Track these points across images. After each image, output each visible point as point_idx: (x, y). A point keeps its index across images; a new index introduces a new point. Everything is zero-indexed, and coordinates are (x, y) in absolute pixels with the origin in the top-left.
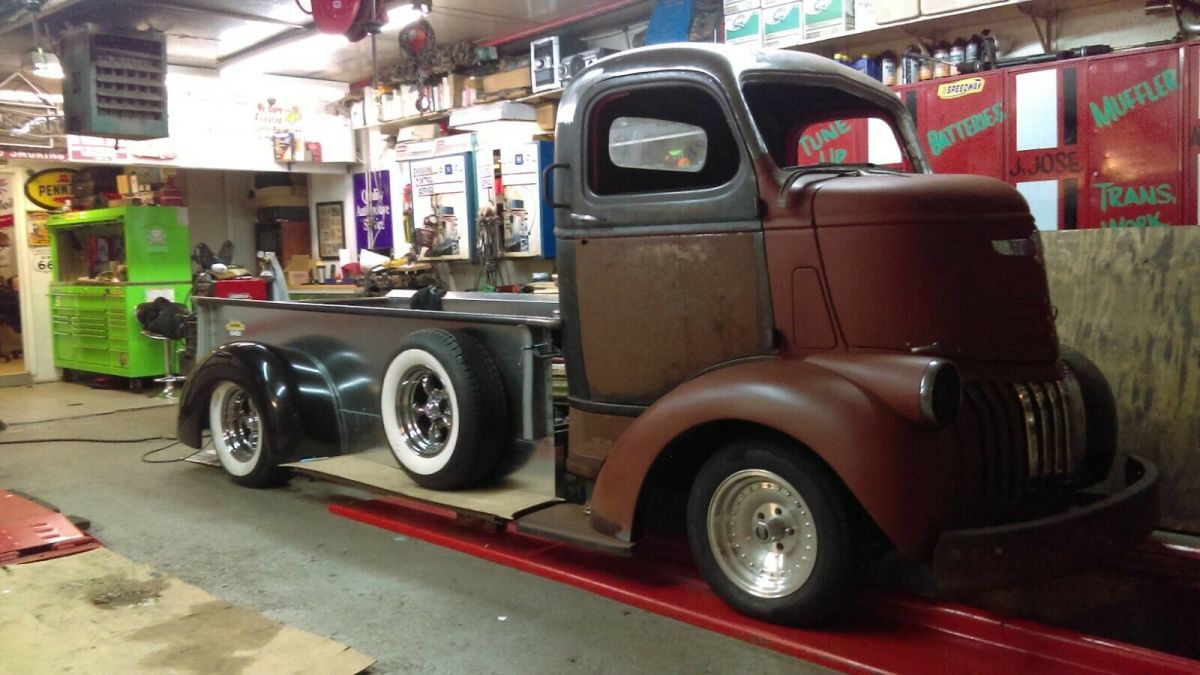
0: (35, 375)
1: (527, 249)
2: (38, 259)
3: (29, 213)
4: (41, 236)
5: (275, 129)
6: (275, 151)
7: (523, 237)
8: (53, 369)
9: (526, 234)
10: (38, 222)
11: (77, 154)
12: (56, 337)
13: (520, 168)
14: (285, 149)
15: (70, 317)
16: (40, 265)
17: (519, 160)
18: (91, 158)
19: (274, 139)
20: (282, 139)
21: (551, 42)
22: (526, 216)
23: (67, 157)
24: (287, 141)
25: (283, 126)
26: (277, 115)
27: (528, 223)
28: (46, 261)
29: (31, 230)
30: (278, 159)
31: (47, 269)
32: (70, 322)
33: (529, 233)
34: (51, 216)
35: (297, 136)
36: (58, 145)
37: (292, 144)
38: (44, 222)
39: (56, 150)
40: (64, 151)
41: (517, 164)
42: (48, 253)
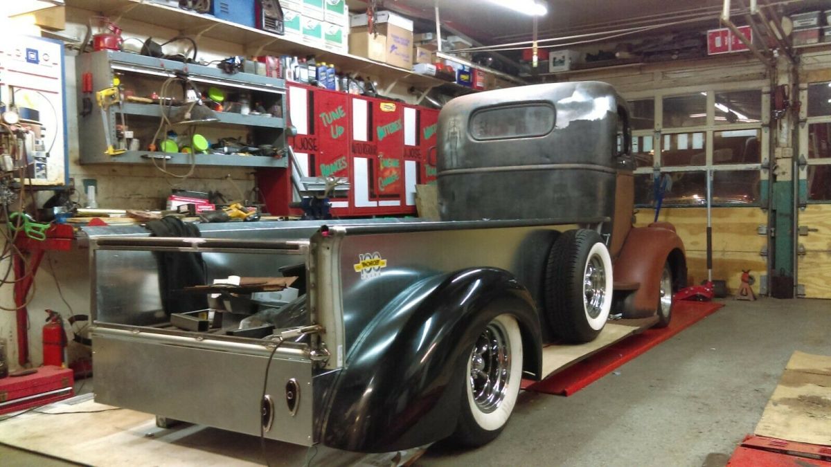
1: (45, 176)
7: (37, 158)
9: (43, 155)
13: (32, 67)
17: (32, 56)
22: (43, 132)
27: (47, 142)
33: (48, 155)
41: (29, 60)
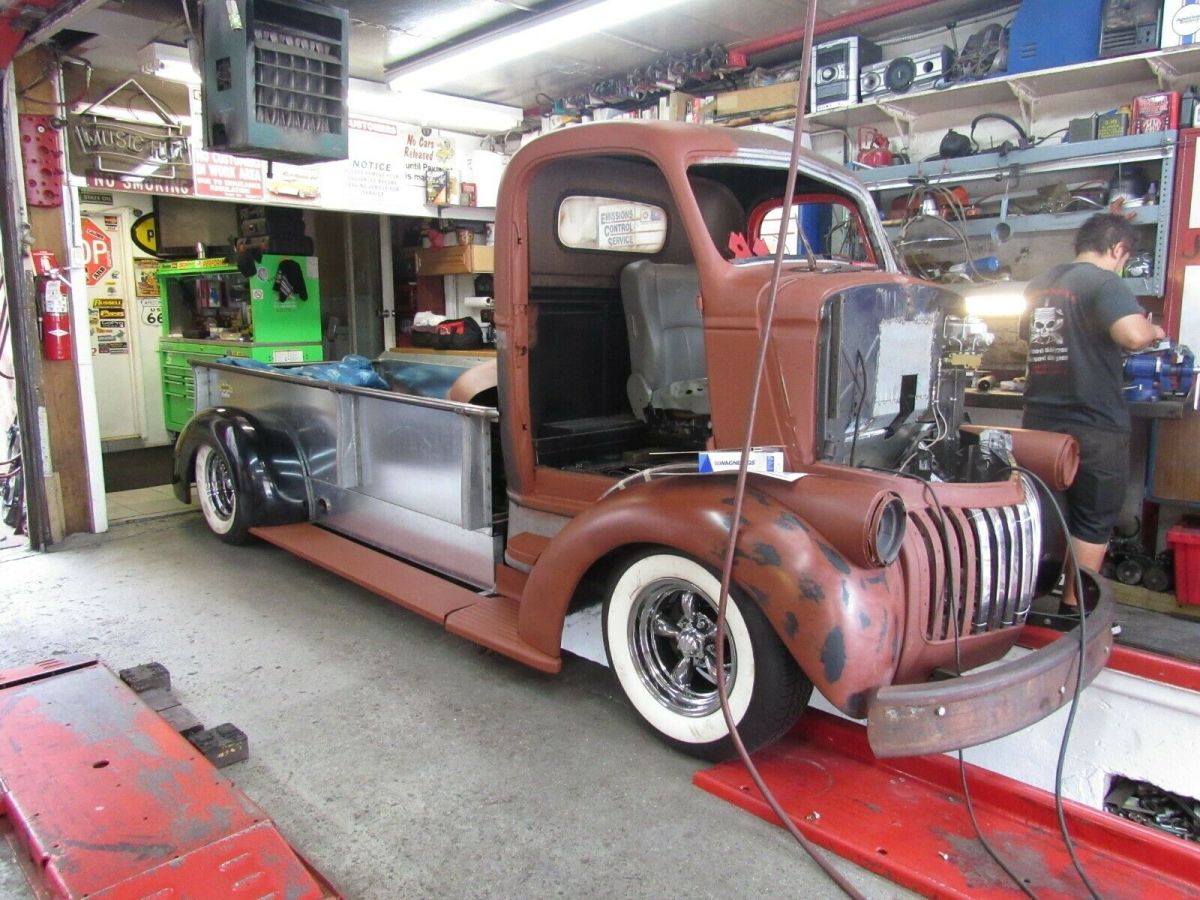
0: (146, 439)
2: (147, 312)
3: (137, 260)
4: (150, 287)
5: (425, 166)
6: (427, 192)
8: (165, 432)
10: (147, 271)
11: (205, 188)
12: (168, 398)
14: (438, 190)
15: (184, 377)
16: (149, 318)
18: (222, 194)
19: (425, 178)
20: (437, 179)
21: (846, 47)
23: (191, 191)
24: (442, 181)
25: (435, 163)
26: (428, 150)
28: (155, 315)
29: (139, 280)
30: (429, 200)
31: (157, 323)
32: (184, 383)
34: (161, 265)
35: (452, 175)
36: (183, 175)
37: (446, 185)
38: (153, 270)
39: (179, 182)
40: (189, 184)
42: (158, 305)
